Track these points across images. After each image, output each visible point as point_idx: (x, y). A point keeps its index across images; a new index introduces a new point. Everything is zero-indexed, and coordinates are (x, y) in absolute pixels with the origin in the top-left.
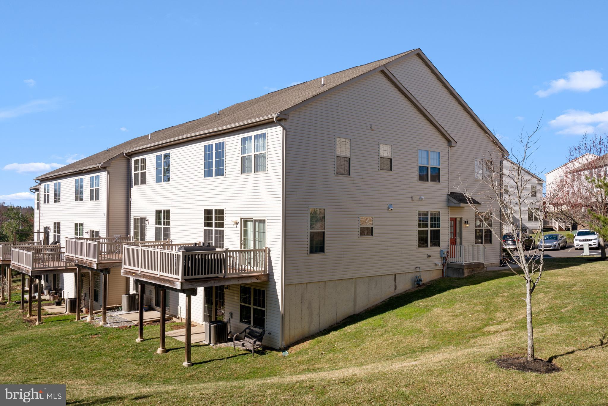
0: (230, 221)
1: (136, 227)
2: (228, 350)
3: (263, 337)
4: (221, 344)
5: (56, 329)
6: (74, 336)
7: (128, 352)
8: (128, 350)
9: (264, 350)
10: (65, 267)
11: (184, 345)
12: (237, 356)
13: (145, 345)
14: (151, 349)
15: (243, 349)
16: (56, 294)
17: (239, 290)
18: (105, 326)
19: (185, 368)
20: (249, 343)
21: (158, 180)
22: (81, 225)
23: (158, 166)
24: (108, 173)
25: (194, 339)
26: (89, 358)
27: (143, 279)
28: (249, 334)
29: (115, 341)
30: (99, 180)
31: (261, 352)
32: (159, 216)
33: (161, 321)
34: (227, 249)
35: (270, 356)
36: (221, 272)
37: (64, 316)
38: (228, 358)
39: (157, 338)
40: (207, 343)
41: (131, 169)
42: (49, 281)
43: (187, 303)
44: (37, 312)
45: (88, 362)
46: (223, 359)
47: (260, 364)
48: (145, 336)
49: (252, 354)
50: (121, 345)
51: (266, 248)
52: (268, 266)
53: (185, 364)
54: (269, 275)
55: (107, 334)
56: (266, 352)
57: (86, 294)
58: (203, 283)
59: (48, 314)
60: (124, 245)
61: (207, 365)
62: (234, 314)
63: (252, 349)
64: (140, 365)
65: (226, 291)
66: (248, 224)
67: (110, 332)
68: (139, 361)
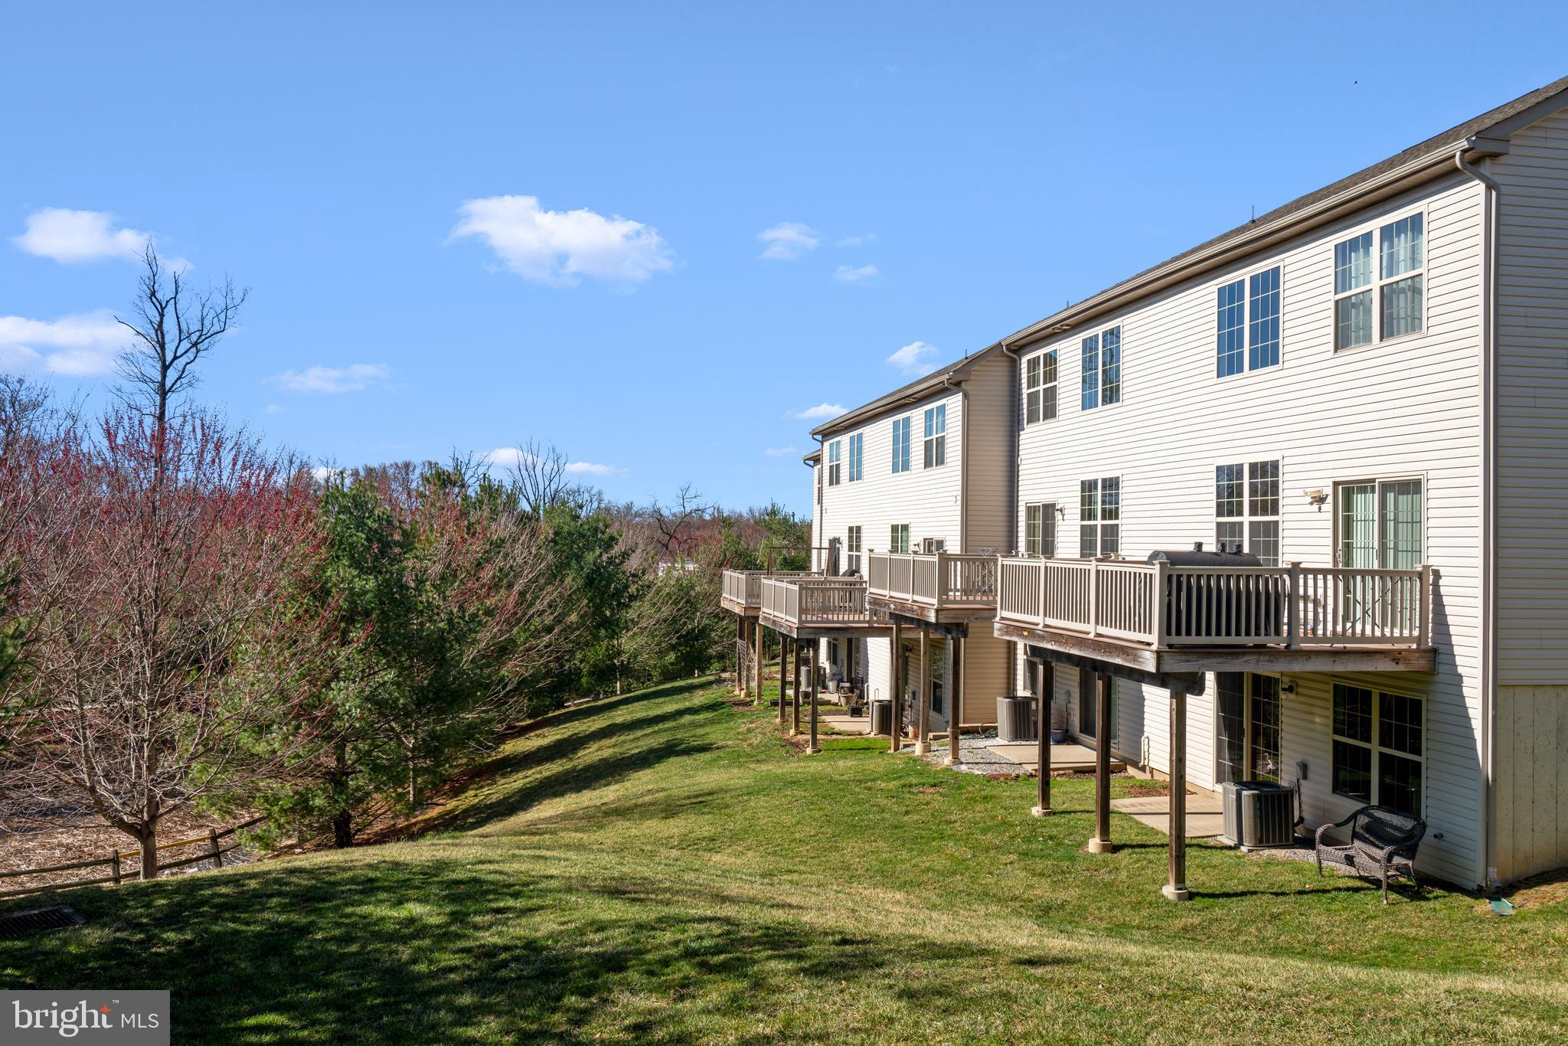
0: (1301, 492)
1: (1031, 530)
2: (1299, 870)
3: (1417, 845)
4: (1274, 851)
5: (846, 765)
6: (883, 785)
7: (1012, 837)
8: (1011, 833)
9: (1420, 886)
10: (868, 622)
11: (1166, 841)
12: (1328, 891)
13: (1056, 825)
14: (1072, 838)
15: (1347, 874)
16: (851, 690)
17: (1330, 696)
18: (955, 768)
19: (1168, 903)
20: (1370, 859)
21: (1088, 403)
22: (905, 528)
23: (1088, 364)
24: (966, 396)
25: (1194, 827)
26: (914, 840)
27: (1049, 646)
28: (1367, 828)
29: (979, 807)
30: (944, 416)
31: (1414, 892)
32: (1090, 496)
33: (1098, 770)
34: (1296, 565)
35: (1441, 907)
36: (1278, 632)
37: (867, 740)
38: (1301, 893)
39: (1088, 812)
40: (1232, 843)
41: (1020, 384)
42: (839, 662)
43: (1174, 717)
44: (809, 726)
45: (913, 850)
46: (1283, 894)
47: (1412, 925)
48: (1056, 803)
49: (1381, 892)
50: (993, 818)
51: (1427, 567)
52: (1430, 625)
53: (1169, 891)
54: (1434, 651)
55: (960, 788)
56: (1429, 892)
57: (914, 693)
58: (1221, 660)
59: (833, 733)
60: (1000, 559)
61: (1236, 906)
62: (1312, 768)
63: (1380, 875)
64: (1042, 875)
65: (1286, 700)
66: (1359, 499)
67: (968, 784)
68: (1040, 865)
